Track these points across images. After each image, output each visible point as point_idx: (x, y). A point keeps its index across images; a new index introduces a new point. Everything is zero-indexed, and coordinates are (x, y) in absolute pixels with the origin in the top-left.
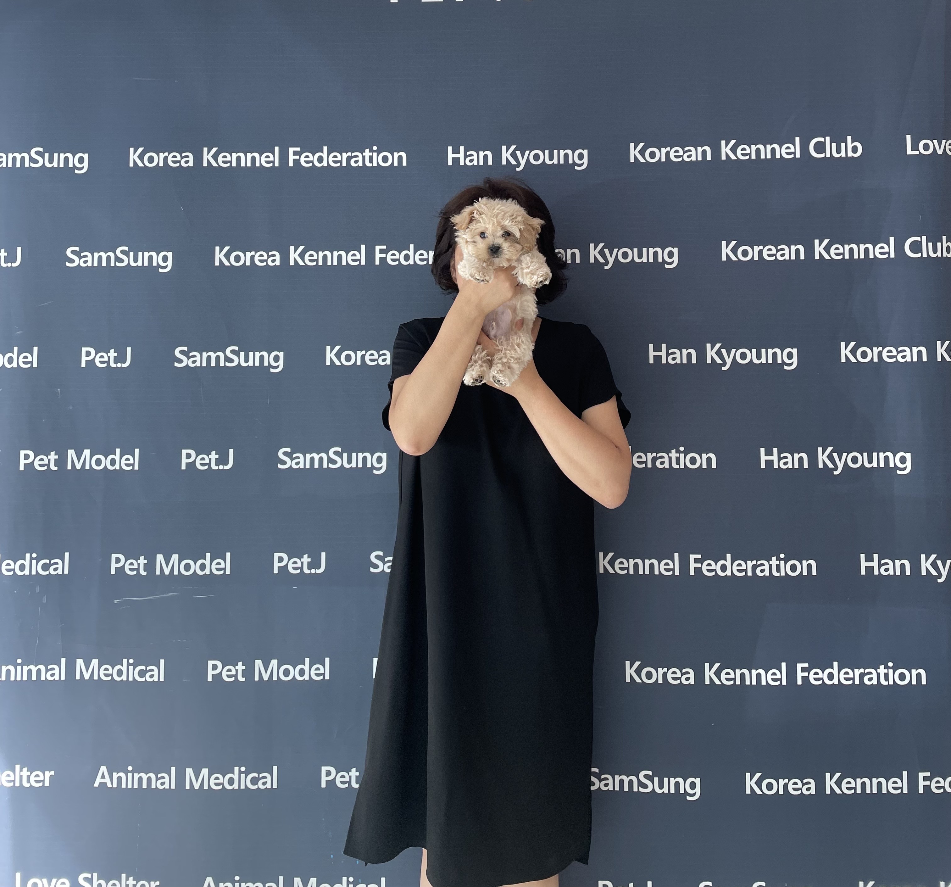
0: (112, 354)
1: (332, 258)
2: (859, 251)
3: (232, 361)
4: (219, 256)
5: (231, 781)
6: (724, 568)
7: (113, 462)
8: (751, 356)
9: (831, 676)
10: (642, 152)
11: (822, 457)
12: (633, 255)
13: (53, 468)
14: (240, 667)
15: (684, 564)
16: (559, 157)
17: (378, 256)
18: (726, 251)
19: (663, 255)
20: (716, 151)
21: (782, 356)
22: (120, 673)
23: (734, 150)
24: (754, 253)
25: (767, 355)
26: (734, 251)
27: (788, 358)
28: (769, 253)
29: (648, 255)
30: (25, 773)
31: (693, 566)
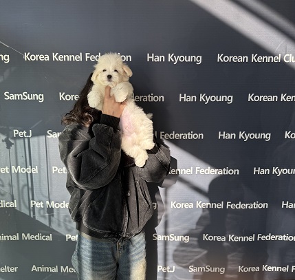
0: (25, 132)
4: (61, 96)
6: (238, 206)
7: (29, 170)
8: (255, 136)
9: (268, 238)
10: (222, 58)
11: (274, 171)
12: (216, 98)
13: (7, 172)
15: (225, 205)
16: (190, 59)
18: (250, 97)
19: (227, 99)
20: (250, 59)
21: (265, 136)
22: (37, 238)
23: (256, 58)
24: (260, 98)
25: (260, 136)
26: (253, 97)
27: (267, 137)
28: (265, 98)
29: (222, 98)
30: (8, 268)
31: (228, 205)
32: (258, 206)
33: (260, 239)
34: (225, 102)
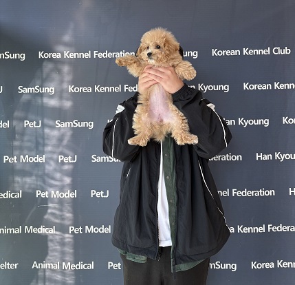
0: (35, 123)
1: (109, 89)
2: (289, 86)
3: (75, 125)
4: (70, 89)
5: (78, 267)
6: (244, 193)
7: (36, 160)
8: (254, 122)
9: (279, 229)
10: (216, 52)
11: (277, 156)
12: (213, 88)
13: (15, 161)
14: (81, 228)
15: (231, 193)
16: (187, 54)
17: (125, 88)
18: (245, 86)
19: (224, 88)
20: (242, 52)
21: (264, 122)
22: (40, 230)
23: (248, 51)
24: (254, 87)
25: (259, 122)
26: (248, 86)
27: (266, 122)
28: (260, 87)
29: (218, 88)
30: (8, 264)
31: (234, 193)
32: (265, 193)
33: (271, 230)
34: (222, 91)
